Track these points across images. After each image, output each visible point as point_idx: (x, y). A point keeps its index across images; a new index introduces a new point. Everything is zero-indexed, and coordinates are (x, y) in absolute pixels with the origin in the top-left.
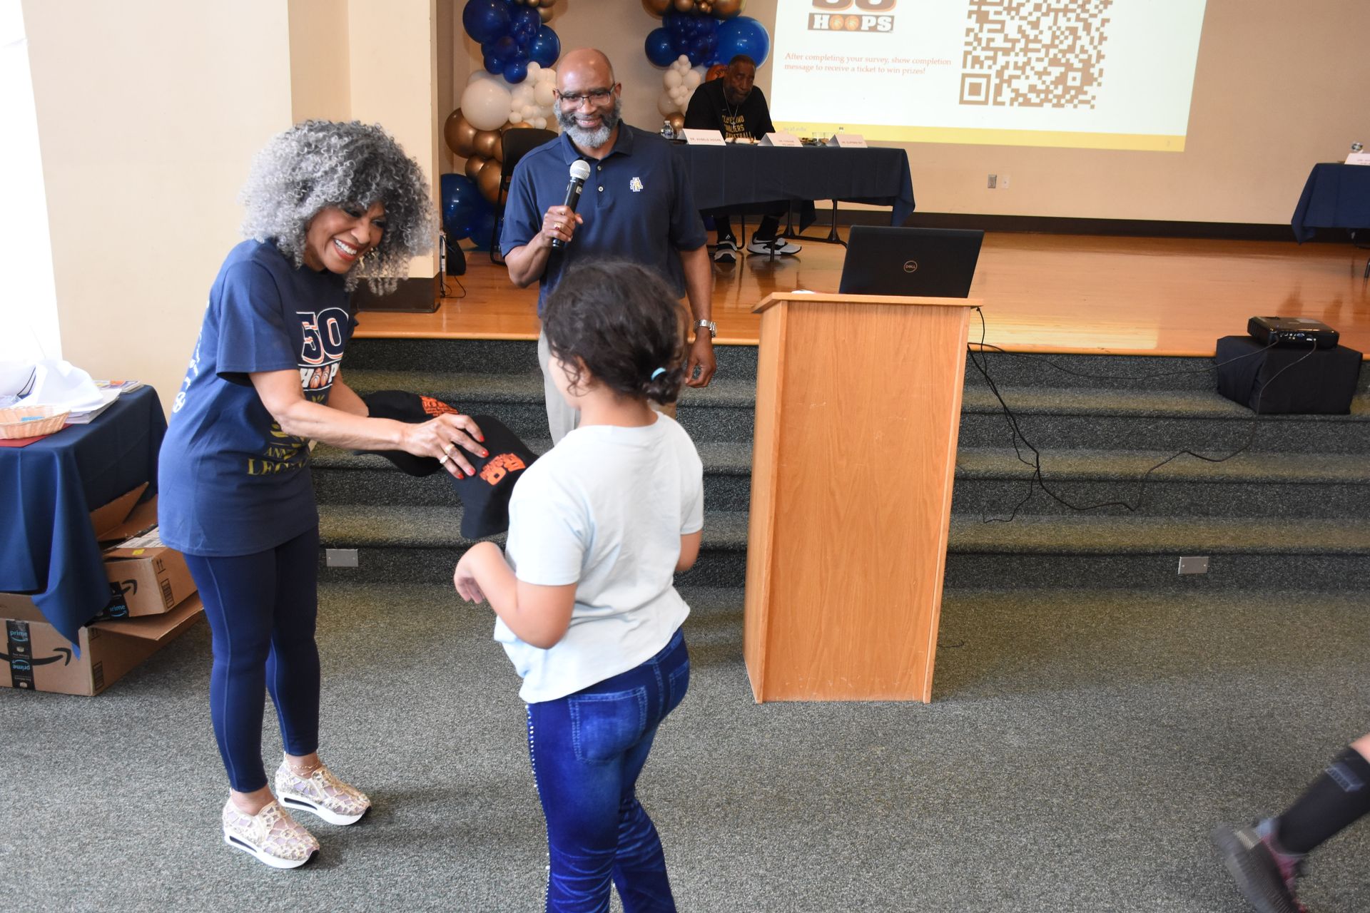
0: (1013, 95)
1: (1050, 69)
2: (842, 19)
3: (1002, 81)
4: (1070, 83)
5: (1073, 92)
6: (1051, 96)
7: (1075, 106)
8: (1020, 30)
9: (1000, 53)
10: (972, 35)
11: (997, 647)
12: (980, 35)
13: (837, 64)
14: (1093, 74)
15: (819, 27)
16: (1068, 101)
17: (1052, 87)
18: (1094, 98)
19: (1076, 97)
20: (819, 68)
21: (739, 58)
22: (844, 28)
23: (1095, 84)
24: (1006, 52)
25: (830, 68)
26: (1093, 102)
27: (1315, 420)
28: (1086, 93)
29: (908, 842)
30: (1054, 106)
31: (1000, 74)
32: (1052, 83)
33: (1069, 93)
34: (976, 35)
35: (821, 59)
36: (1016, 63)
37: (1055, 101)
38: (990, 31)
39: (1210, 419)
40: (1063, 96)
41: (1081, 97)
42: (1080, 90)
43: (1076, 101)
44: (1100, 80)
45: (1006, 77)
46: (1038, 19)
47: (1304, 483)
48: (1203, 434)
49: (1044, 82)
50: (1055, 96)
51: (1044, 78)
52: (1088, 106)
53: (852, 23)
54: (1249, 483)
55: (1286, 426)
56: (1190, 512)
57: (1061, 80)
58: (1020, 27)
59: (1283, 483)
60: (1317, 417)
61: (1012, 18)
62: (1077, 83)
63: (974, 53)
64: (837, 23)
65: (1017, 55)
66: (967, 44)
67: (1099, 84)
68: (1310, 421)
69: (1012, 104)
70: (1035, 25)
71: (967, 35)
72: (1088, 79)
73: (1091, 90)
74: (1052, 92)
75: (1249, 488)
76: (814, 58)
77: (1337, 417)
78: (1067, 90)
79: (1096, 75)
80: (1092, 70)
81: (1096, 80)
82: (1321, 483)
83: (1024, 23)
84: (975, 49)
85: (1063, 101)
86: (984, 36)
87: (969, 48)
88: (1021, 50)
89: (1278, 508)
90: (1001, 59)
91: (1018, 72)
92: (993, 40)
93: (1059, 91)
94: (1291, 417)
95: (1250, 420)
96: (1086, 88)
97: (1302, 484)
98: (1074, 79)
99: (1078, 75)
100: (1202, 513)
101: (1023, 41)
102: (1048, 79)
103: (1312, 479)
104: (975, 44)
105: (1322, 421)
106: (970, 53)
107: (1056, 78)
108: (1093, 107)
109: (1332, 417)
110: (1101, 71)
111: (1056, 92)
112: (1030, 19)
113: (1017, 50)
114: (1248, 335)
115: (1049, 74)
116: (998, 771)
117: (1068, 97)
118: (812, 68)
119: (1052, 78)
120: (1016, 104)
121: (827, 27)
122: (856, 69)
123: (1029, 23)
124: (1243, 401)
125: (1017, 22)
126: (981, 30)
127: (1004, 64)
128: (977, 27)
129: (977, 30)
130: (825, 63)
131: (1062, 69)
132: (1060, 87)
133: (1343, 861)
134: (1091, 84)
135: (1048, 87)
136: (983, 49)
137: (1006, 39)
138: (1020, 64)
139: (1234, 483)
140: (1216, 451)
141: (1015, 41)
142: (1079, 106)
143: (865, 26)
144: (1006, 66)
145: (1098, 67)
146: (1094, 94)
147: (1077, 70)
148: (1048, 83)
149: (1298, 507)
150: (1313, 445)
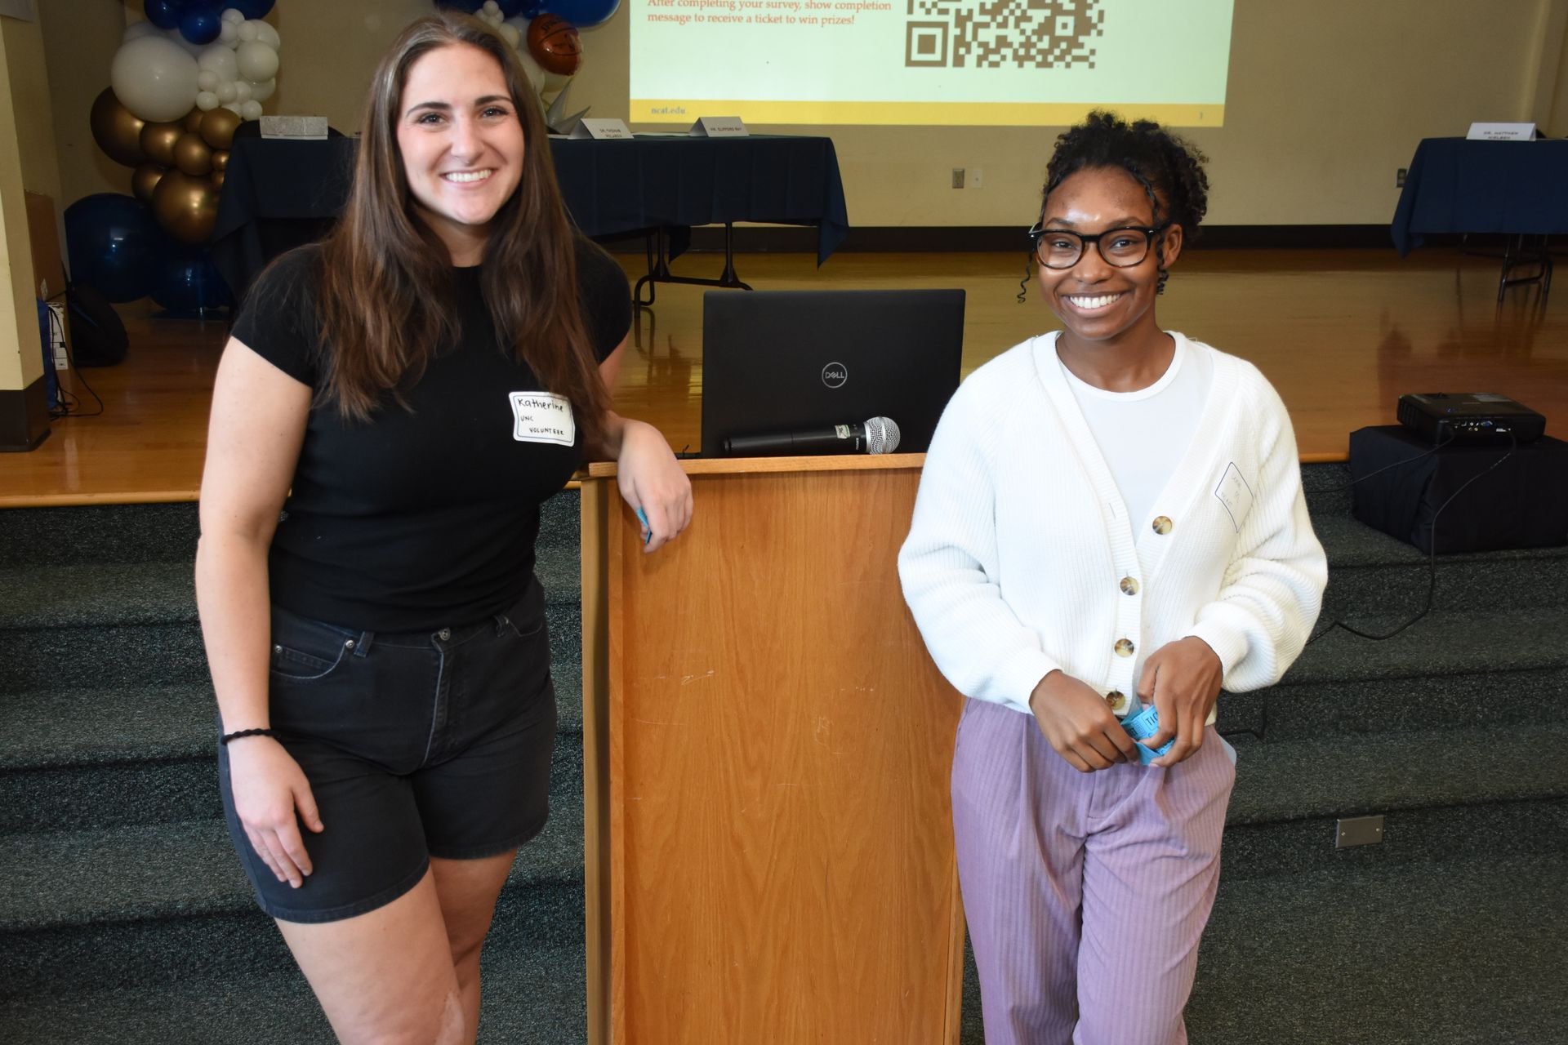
0: (981, 51)
1: (1030, 13)
3: (965, 32)
4: (1059, 32)
5: (1064, 45)
6: (1033, 52)
7: (1068, 65)
13: (725, 11)
14: (1090, 18)
16: (1057, 59)
17: (1034, 39)
18: (1093, 52)
19: (1065, 53)
20: (699, 18)
23: (1094, 32)
25: (715, 19)
26: (1092, 59)
27: (1514, 559)
28: (1081, 46)
30: (1039, 65)
31: (960, 21)
32: (1034, 32)
33: (1058, 46)
37: (1039, 58)
39: (1352, 567)
40: (1050, 51)
41: (1076, 52)
42: (1073, 42)
43: (1068, 58)
44: (1100, 26)
45: (969, 25)
47: (1516, 670)
48: (1344, 592)
49: (1023, 32)
50: (1040, 52)
51: (1023, 25)
52: (1086, 64)
54: (1429, 677)
55: (1470, 570)
56: (1337, 729)
57: (1047, 27)
59: (1482, 672)
60: (1517, 554)
62: (1069, 32)
67: (1100, 33)
68: (1506, 560)
69: (979, 64)
72: (1084, 26)
73: (1089, 41)
74: (1034, 45)
75: (1430, 684)
77: (1548, 552)
78: (1055, 41)
79: (1095, 20)
80: (1089, 13)
81: (1095, 26)
82: (1541, 668)
85: (1050, 58)
89: (1477, 711)
91: (987, 19)
93: (1045, 44)
94: (1478, 556)
95: (1414, 564)
96: (1081, 39)
97: (1511, 671)
98: (1065, 26)
99: (1070, 20)
100: (1358, 730)
102: (1030, 27)
103: (1527, 662)
105: (1527, 558)
107: (1040, 25)
108: (1092, 65)
109: (1540, 552)
110: (1101, 14)
111: (1041, 46)
114: (1398, 423)
115: (1029, 19)
117: (1057, 52)
118: (688, 18)
119: (1034, 25)
120: (985, 64)
122: (754, 20)
124: (1404, 536)
130: (708, 11)
131: (1048, 12)
132: (1046, 38)
134: (1088, 34)
135: (1028, 38)
139: (1406, 678)
140: (1362, 617)
142: (1074, 64)
145: (1097, 7)
146: (1093, 48)
147: (1068, 13)
148: (1029, 33)
149: (1508, 708)
150: (1512, 598)
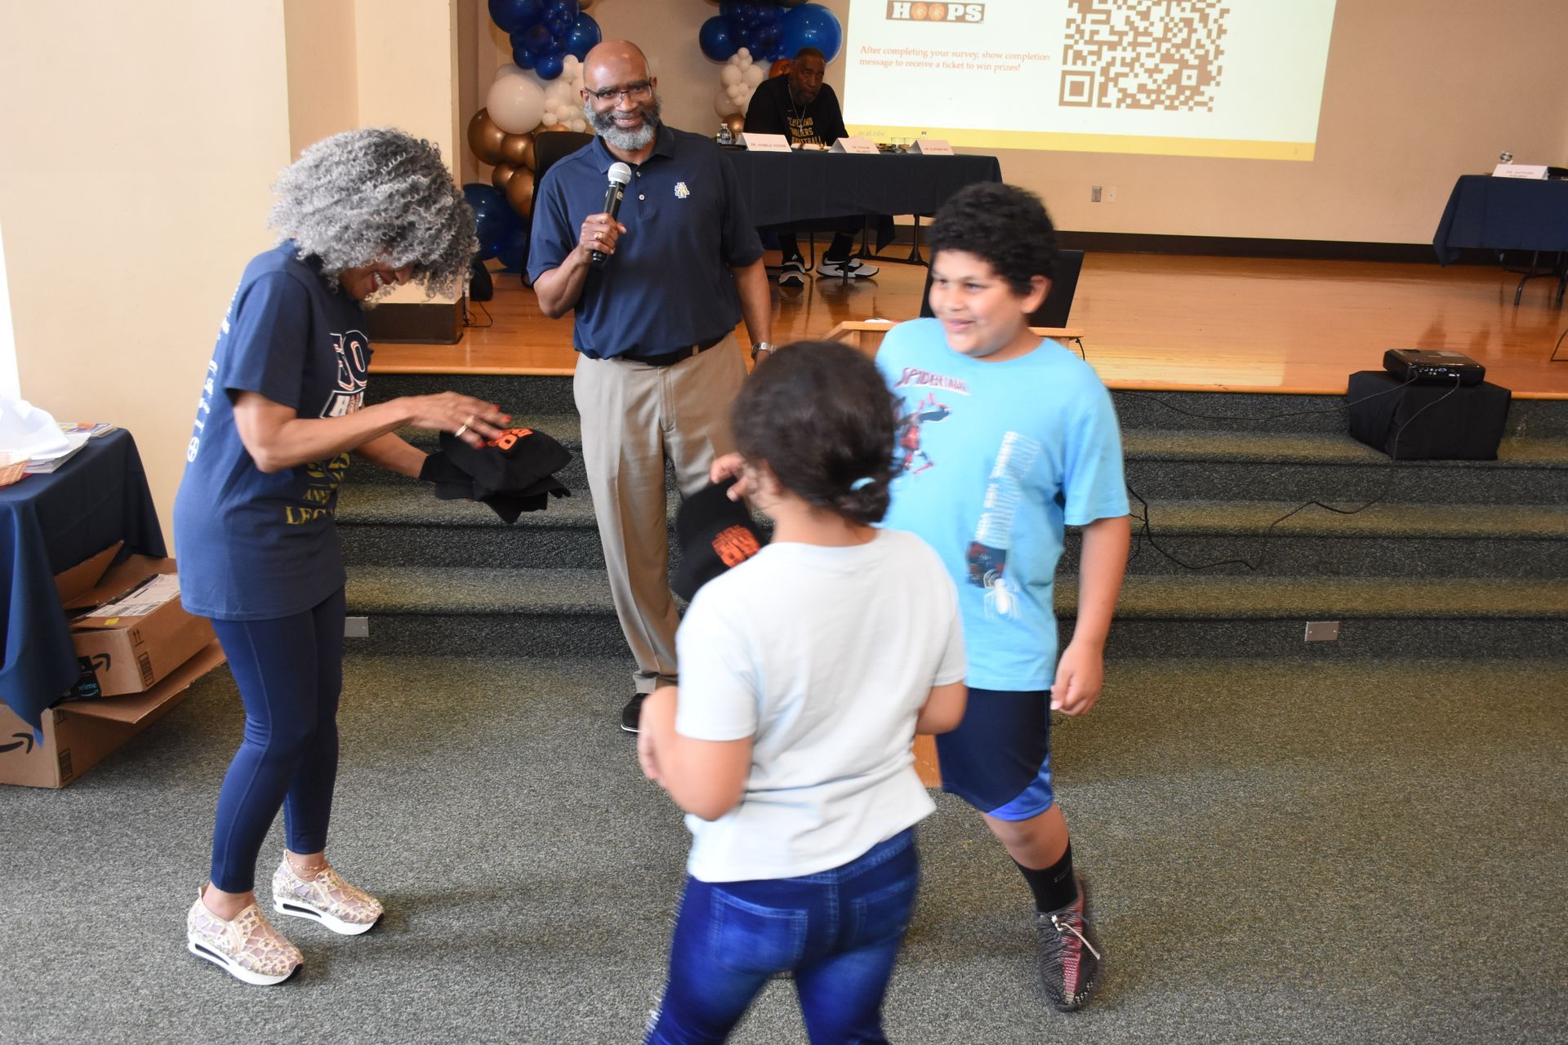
0: (1120, 95)
1: (1162, 66)
2: (925, 8)
3: (1108, 79)
4: (1185, 82)
5: (1188, 93)
7: (1191, 109)
8: (1128, 21)
9: (1105, 48)
10: (1073, 26)
11: (1099, 725)
12: (1083, 27)
13: (920, 58)
14: (1211, 72)
15: (899, 16)
16: (1182, 103)
17: (1164, 87)
18: (1211, 99)
19: (1191, 98)
20: (899, 63)
21: (806, 51)
22: (927, 18)
23: (1213, 83)
24: (1112, 46)
25: (911, 64)
26: (1210, 104)
27: (1458, 467)
28: (1202, 94)
29: (998, 948)
30: (1167, 108)
31: (1105, 71)
32: (1164, 82)
33: (1183, 93)
34: (1078, 26)
35: (901, 52)
36: (1123, 59)
37: (1167, 103)
38: (1094, 22)
39: (1340, 465)
40: (1176, 97)
41: (1197, 98)
42: (1196, 91)
43: (1191, 103)
44: (1218, 79)
45: (1112, 75)
46: (1149, 8)
47: (1445, 538)
48: (1334, 482)
49: (1155, 81)
50: (1168, 97)
51: (1155, 76)
52: (1206, 108)
53: (937, 12)
54: (1385, 538)
55: (1426, 473)
56: (1318, 570)
57: (1175, 78)
58: (1128, 18)
59: (1423, 537)
60: (1460, 463)
61: (1119, 7)
62: (1193, 82)
63: (1076, 47)
64: (920, 12)
65: (1124, 49)
66: (1068, 36)
67: (1218, 84)
68: (1453, 467)
69: (1118, 106)
70: (1145, 15)
71: (1068, 26)
72: (1205, 78)
73: (1209, 90)
74: (1164, 92)
75: (1385, 544)
76: (894, 52)
77: (1483, 463)
78: (1181, 90)
79: (1214, 73)
80: (1209, 68)
81: (1213, 78)
82: (1465, 538)
83: (1132, 14)
84: (1077, 42)
85: (1177, 103)
86: (1088, 27)
87: (1071, 42)
88: (1130, 44)
89: (1418, 565)
90: (1107, 55)
91: (1126, 70)
92: (1097, 32)
93: (1173, 91)
94: (1432, 463)
95: (1386, 466)
96: (1203, 88)
97: (1443, 538)
98: (1189, 77)
99: (1194, 73)
100: (1331, 572)
101: (1131, 34)
102: (1160, 77)
103: (1455, 533)
104: (1077, 37)
105: (1466, 467)
106: (1071, 47)
107: (1169, 76)
108: (1210, 110)
109: (1477, 463)
110: (1220, 69)
111: (1169, 92)
112: (1139, 8)
113: (1125, 43)
114: (1385, 370)
115: (1161, 71)
116: (1100, 865)
117: (1182, 98)
118: (890, 63)
119: (1164, 76)
120: (1123, 105)
121: (908, 17)
122: (941, 65)
123: (1138, 13)
124: (1379, 446)
125: (1125, 12)
126: (1084, 21)
127: (1110, 60)
128: (1079, 17)
129: (1079, 21)
130: (906, 58)
131: (1176, 66)
132: (1174, 87)
133: (1485, 963)
134: (1208, 84)
135: (1159, 86)
136: (1086, 43)
137: (1112, 32)
138: (1128, 60)
139: (1368, 538)
140: (1347, 501)
141: (1122, 34)
142: (1195, 108)
143: (951, 16)
144: (1112, 63)
145: (1216, 63)
146: (1212, 95)
147: (1192, 67)
149: (1439, 565)
150: (1456, 495)
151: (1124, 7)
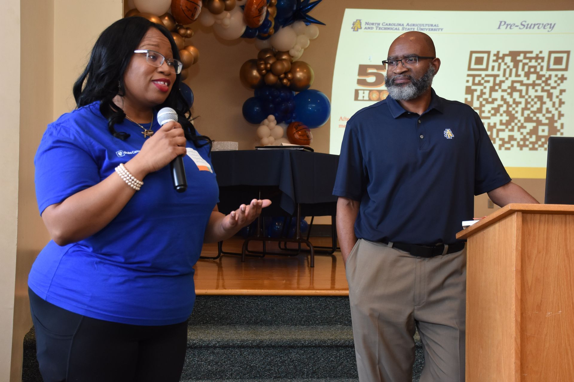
0: (501, 142)
1: (525, 124)
2: (378, 93)
4: (540, 133)
5: (543, 140)
6: (527, 143)
7: (546, 149)
14: (557, 127)
15: (362, 99)
16: (540, 146)
17: (528, 137)
19: (545, 143)
22: (379, 99)
23: (559, 134)
24: (494, 113)
30: (531, 149)
32: (528, 133)
33: (540, 140)
36: (501, 121)
37: (531, 146)
40: (536, 143)
43: (546, 146)
44: (562, 131)
45: (494, 130)
49: (522, 133)
50: (531, 143)
51: (522, 130)
53: (385, 96)
57: (534, 131)
58: (502, 97)
62: (546, 134)
64: (375, 96)
65: (501, 115)
67: (562, 134)
70: (513, 95)
72: (554, 131)
74: (528, 140)
78: (539, 138)
79: (559, 128)
80: (556, 125)
81: (559, 131)
83: (505, 94)
85: (536, 146)
88: (504, 112)
91: (503, 127)
93: (533, 139)
98: (543, 131)
99: (546, 128)
101: (505, 106)
102: (525, 131)
107: (531, 130)
110: (562, 125)
111: (531, 140)
113: (501, 112)
115: (525, 127)
117: (540, 143)
119: (528, 130)
120: (503, 148)
121: (367, 99)
131: (534, 124)
132: (534, 137)
134: (556, 134)
135: (525, 136)
138: (504, 121)
145: (560, 122)
147: (545, 124)
148: (525, 134)
151: (500, 90)
